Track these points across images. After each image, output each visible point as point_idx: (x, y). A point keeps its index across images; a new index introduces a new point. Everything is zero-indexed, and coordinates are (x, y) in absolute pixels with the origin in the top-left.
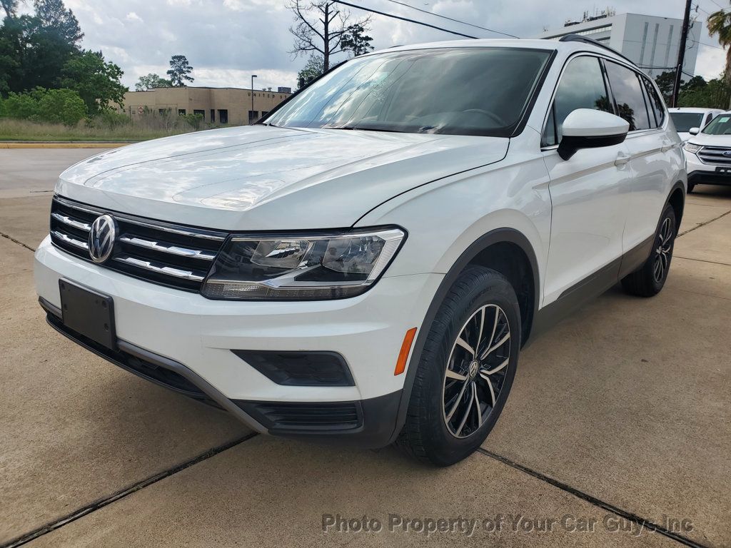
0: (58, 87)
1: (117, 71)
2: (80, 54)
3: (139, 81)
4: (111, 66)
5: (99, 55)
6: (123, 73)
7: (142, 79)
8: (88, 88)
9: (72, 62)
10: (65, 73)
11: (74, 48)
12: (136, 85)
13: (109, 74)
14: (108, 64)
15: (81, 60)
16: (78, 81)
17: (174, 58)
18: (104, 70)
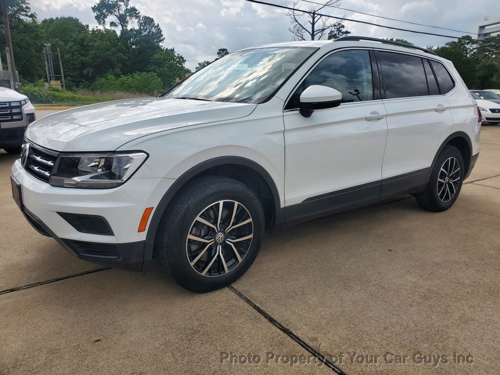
0: (148, 72)
1: (182, 60)
2: (162, 50)
3: (198, 66)
4: (178, 57)
5: (172, 50)
6: (185, 61)
7: (199, 64)
8: (164, 71)
9: (157, 56)
10: (152, 62)
11: (159, 48)
12: (196, 68)
13: (177, 62)
14: (177, 56)
15: (161, 54)
16: (159, 67)
17: (219, 50)
18: (174, 60)
